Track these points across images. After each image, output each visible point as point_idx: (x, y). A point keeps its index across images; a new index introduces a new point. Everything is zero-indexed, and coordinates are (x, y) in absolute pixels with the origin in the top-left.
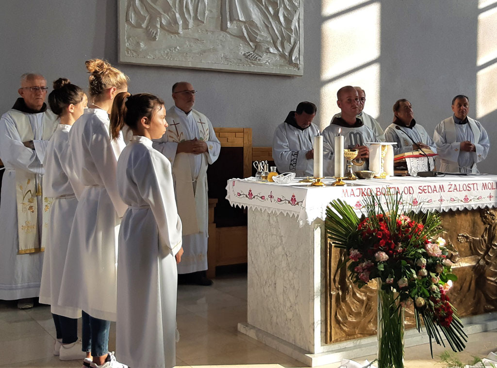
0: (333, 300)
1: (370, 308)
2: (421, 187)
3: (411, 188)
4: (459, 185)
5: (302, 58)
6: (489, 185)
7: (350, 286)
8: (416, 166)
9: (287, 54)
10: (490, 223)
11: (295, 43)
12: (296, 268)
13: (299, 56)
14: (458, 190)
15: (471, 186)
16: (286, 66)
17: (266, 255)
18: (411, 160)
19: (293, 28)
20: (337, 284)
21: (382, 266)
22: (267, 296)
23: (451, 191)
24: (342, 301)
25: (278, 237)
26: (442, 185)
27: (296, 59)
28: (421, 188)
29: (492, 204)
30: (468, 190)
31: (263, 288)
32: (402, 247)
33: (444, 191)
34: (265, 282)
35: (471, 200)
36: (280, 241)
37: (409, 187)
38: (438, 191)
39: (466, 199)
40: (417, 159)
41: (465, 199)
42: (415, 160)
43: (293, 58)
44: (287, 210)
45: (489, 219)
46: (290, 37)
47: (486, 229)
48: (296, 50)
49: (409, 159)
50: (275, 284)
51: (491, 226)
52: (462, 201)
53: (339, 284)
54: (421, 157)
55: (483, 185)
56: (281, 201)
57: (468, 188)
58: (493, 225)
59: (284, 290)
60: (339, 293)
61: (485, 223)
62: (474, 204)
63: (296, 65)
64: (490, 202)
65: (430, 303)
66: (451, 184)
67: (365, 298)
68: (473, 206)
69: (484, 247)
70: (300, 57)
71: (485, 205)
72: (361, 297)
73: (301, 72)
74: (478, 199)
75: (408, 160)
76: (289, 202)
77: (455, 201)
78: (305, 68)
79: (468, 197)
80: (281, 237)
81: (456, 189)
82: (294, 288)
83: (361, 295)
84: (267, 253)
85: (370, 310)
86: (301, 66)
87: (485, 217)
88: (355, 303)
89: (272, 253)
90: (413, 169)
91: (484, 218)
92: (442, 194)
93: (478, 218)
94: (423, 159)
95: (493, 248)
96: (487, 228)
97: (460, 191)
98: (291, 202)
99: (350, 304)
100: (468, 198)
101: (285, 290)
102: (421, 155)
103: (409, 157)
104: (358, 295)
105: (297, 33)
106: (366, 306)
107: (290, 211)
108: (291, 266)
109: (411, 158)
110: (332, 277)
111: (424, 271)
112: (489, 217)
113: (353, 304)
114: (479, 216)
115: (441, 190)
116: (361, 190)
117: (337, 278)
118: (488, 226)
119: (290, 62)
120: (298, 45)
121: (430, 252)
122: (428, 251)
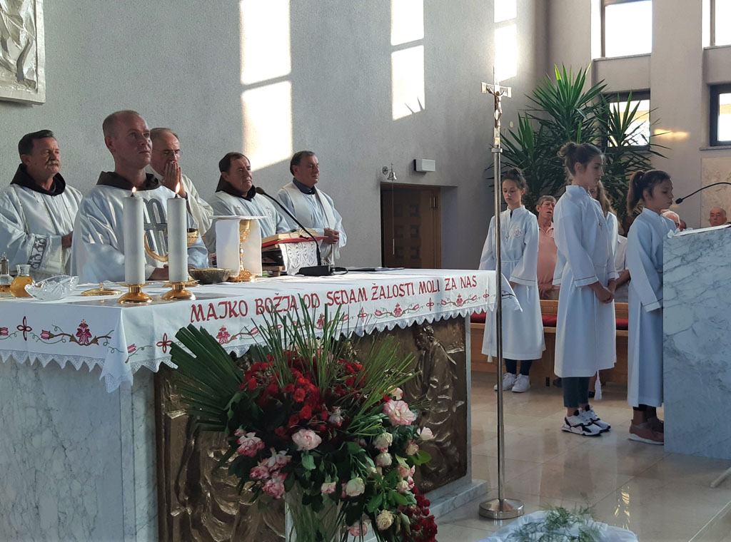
0: (176, 527)
1: (246, 528)
2: (331, 293)
3: (314, 296)
4: (388, 287)
5: (41, 71)
6: (429, 284)
7: (209, 495)
8: (295, 257)
9: (12, 62)
10: (427, 348)
11: (28, 44)
12: (89, 474)
13: (37, 67)
14: (387, 296)
15: (405, 288)
16: (11, 83)
17: (12, 450)
18: (288, 248)
19: (23, 14)
20: (182, 493)
21: (311, 459)
22: (17, 533)
23: (377, 299)
24: (194, 527)
25: (41, 412)
26: (363, 289)
27: (31, 73)
28: (331, 296)
29: (433, 316)
30: (401, 295)
31: (8, 517)
32: (342, 415)
33: (366, 300)
34: (10, 506)
35: (404, 312)
36: (45, 420)
37: (312, 295)
38: (357, 300)
39: (398, 311)
40: (297, 246)
41: (396, 310)
42: (293, 247)
43: (25, 70)
44: (69, 356)
45: (425, 341)
46: (17, 31)
47: (421, 358)
48: (30, 57)
49: (283, 245)
50: (37, 508)
51: (427, 352)
52: (391, 314)
53: (186, 493)
54: (302, 241)
55: (421, 285)
56: (51, 336)
57: (400, 292)
58: (431, 350)
59: (59, 519)
60: (186, 513)
61: (419, 348)
62: (407, 319)
63: (32, 84)
64: (431, 313)
65: (402, 520)
66: (376, 285)
67: (234, 512)
68: (407, 321)
69: (418, 388)
70: (39, 70)
71: (424, 318)
72: (228, 511)
73: (41, 97)
74: (414, 309)
75: (282, 247)
76: (72, 339)
77: (382, 314)
78: (47, 91)
79: (400, 307)
80: (48, 410)
81: (384, 295)
82: (85, 513)
83: (228, 507)
84: (14, 445)
85: (246, 533)
86: (42, 85)
87: (420, 339)
88: (217, 524)
89: (28, 446)
90: (292, 264)
91: (419, 341)
92: (363, 303)
93: (410, 341)
94: (304, 245)
95: (432, 387)
96: (422, 355)
97: (389, 297)
98: (78, 339)
99: (210, 530)
100: (400, 309)
101: (62, 518)
102: (302, 239)
103: (285, 242)
104: (222, 508)
105: (32, 26)
106: (238, 525)
107: (77, 358)
108: (75, 470)
109: (287, 244)
110: (173, 483)
111: (387, 458)
112: (425, 338)
113: (214, 528)
114: (411, 338)
115: (362, 297)
116: (228, 305)
117: (182, 484)
118: (424, 353)
119: (20, 77)
120: (33, 49)
121: (396, 418)
122: (392, 416)
